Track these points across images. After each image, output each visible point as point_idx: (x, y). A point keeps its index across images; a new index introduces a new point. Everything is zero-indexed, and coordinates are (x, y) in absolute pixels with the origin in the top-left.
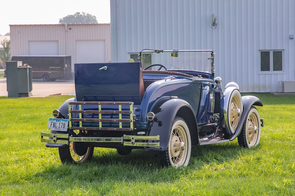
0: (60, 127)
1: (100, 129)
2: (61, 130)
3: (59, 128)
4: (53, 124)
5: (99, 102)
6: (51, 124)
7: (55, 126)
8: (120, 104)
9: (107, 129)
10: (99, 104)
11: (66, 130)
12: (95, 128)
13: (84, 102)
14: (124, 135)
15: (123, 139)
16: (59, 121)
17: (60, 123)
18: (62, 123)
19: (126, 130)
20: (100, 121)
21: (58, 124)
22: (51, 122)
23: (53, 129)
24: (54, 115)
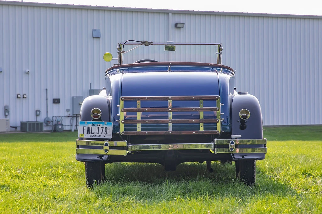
0: (100, 132)
1: (170, 133)
2: (102, 137)
3: (98, 134)
4: (86, 129)
5: (170, 97)
6: (84, 130)
7: (90, 132)
8: (201, 98)
9: (181, 132)
10: (169, 99)
11: (111, 137)
12: (162, 132)
13: (146, 97)
14: (216, 139)
15: (214, 145)
16: (96, 125)
17: (98, 128)
18: (103, 128)
19: (210, 133)
20: (170, 123)
21: (95, 129)
22: (84, 127)
23: (89, 136)
24: (92, 116)
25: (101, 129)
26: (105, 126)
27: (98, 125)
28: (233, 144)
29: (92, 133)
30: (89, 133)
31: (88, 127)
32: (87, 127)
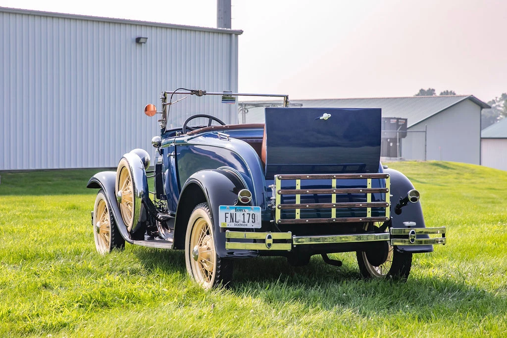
0: (246, 220)
1: (334, 220)
2: (249, 226)
3: (244, 222)
4: (228, 215)
5: (335, 175)
6: (226, 217)
7: (234, 220)
8: (369, 177)
9: (346, 220)
10: (334, 178)
11: (260, 226)
12: (324, 220)
13: (308, 176)
14: (392, 228)
15: (391, 235)
16: (241, 210)
17: (244, 214)
18: (250, 214)
19: (379, 219)
20: (334, 207)
21: (239, 216)
22: (226, 213)
23: (232, 225)
24: (240, 200)
25: (247, 217)
26: (251, 212)
27: (243, 210)
28: (414, 234)
29: (236, 222)
30: (233, 222)
31: (231, 214)
32: (229, 214)
